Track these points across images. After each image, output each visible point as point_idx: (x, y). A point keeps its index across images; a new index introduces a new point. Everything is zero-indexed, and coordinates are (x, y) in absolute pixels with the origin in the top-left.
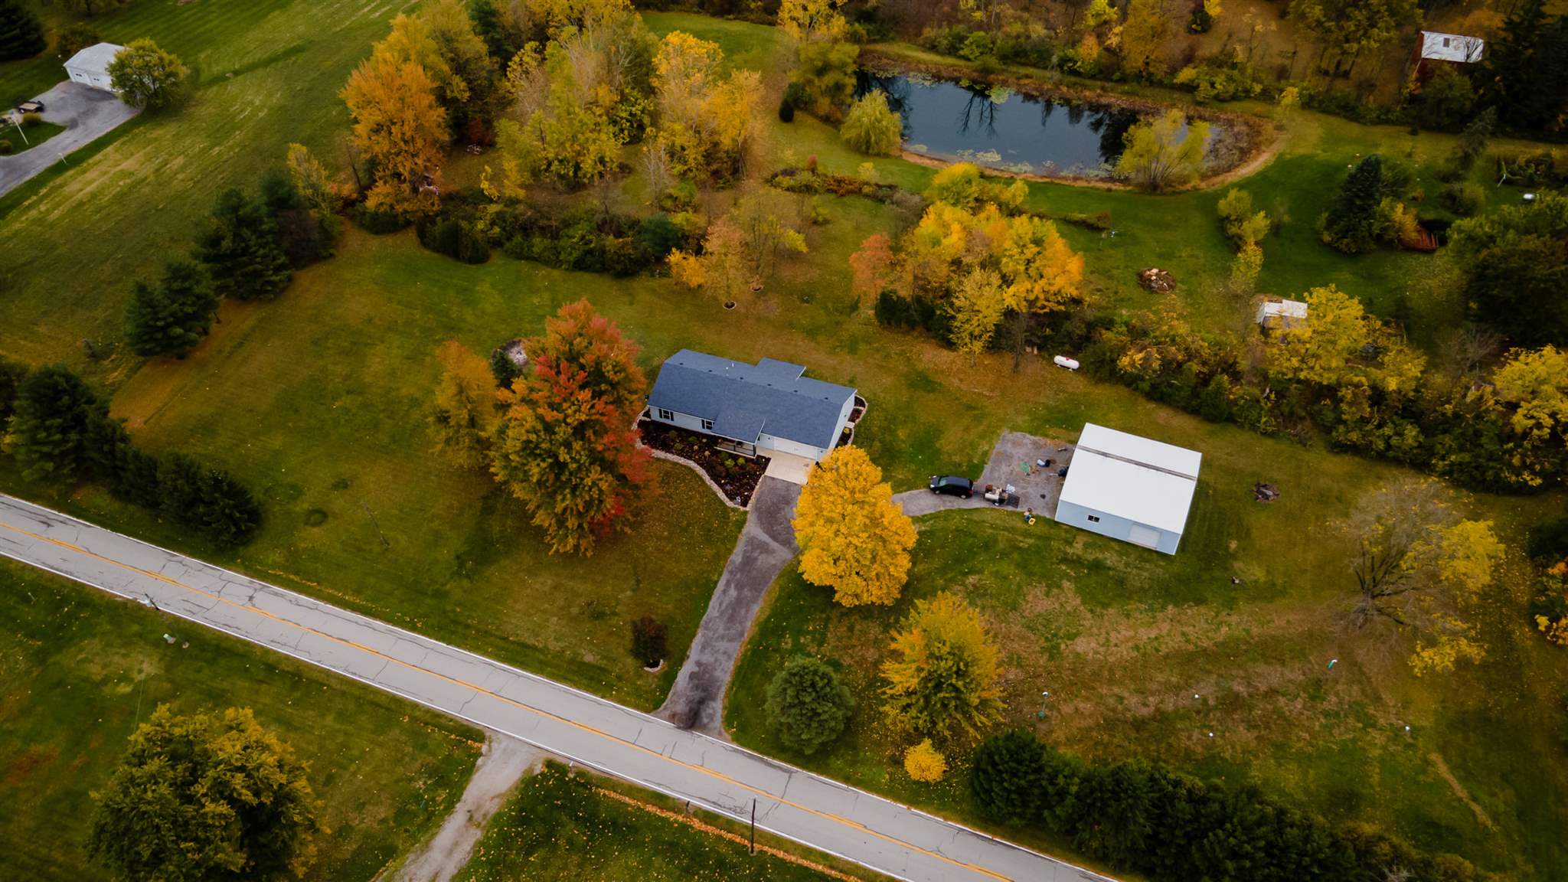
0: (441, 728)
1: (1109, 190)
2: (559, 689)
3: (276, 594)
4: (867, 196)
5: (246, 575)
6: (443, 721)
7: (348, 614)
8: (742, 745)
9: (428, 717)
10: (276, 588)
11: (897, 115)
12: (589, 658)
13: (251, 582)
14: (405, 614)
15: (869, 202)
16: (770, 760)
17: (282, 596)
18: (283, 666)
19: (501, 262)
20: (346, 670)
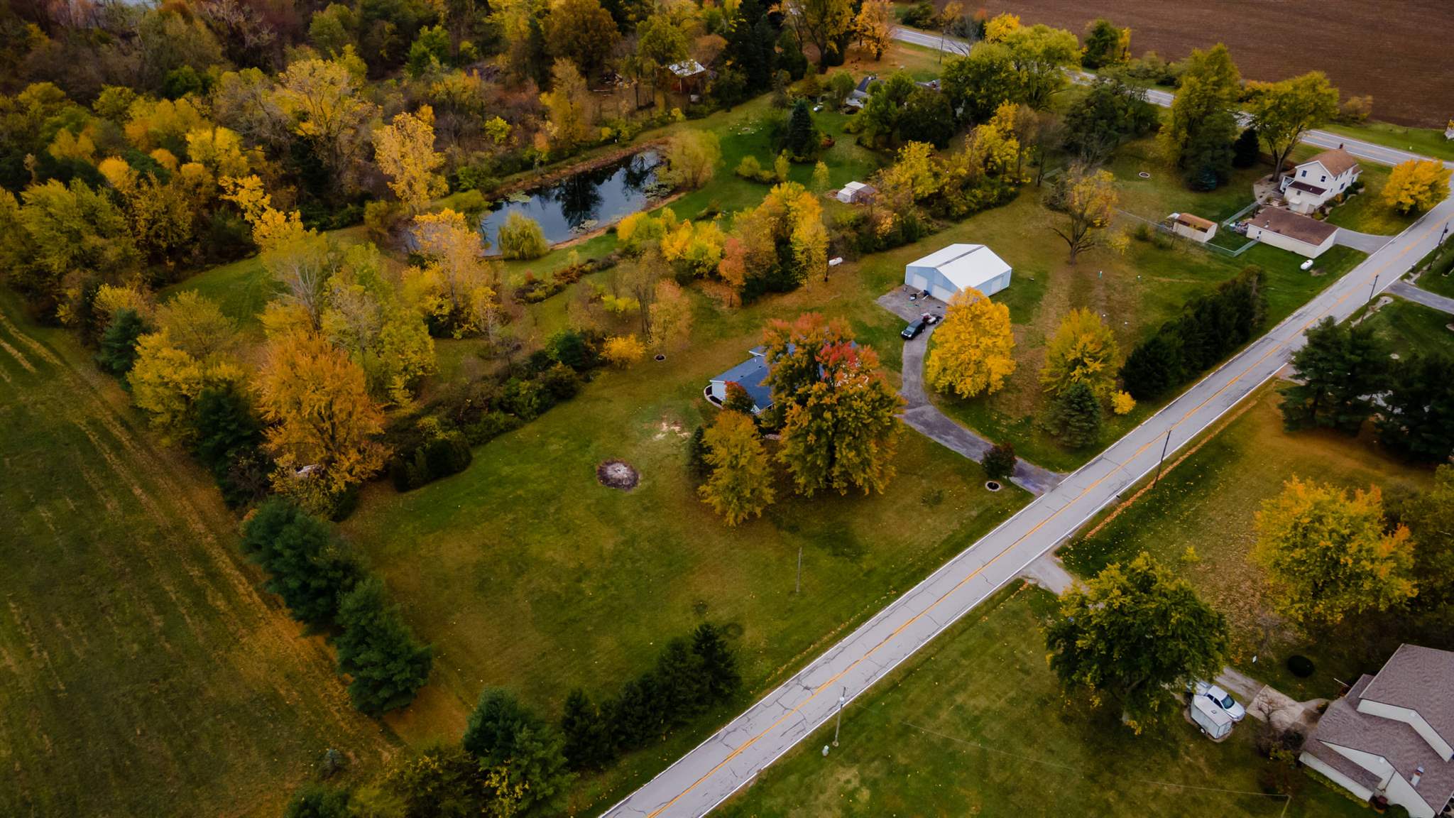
0: (1002, 600)
1: (680, 199)
2: (994, 534)
3: (812, 671)
4: (592, 272)
5: (777, 687)
6: (997, 597)
7: (860, 630)
8: (1075, 469)
9: (990, 605)
10: (803, 671)
11: (475, 234)
12: (974, 513)
13: (786, 686)
14: (878, 598)
15: (597, 275)
16: (1092, 461)
17: (816, 667)
18: (898, 679)
19: (479, 453)
20: (923, 641)
